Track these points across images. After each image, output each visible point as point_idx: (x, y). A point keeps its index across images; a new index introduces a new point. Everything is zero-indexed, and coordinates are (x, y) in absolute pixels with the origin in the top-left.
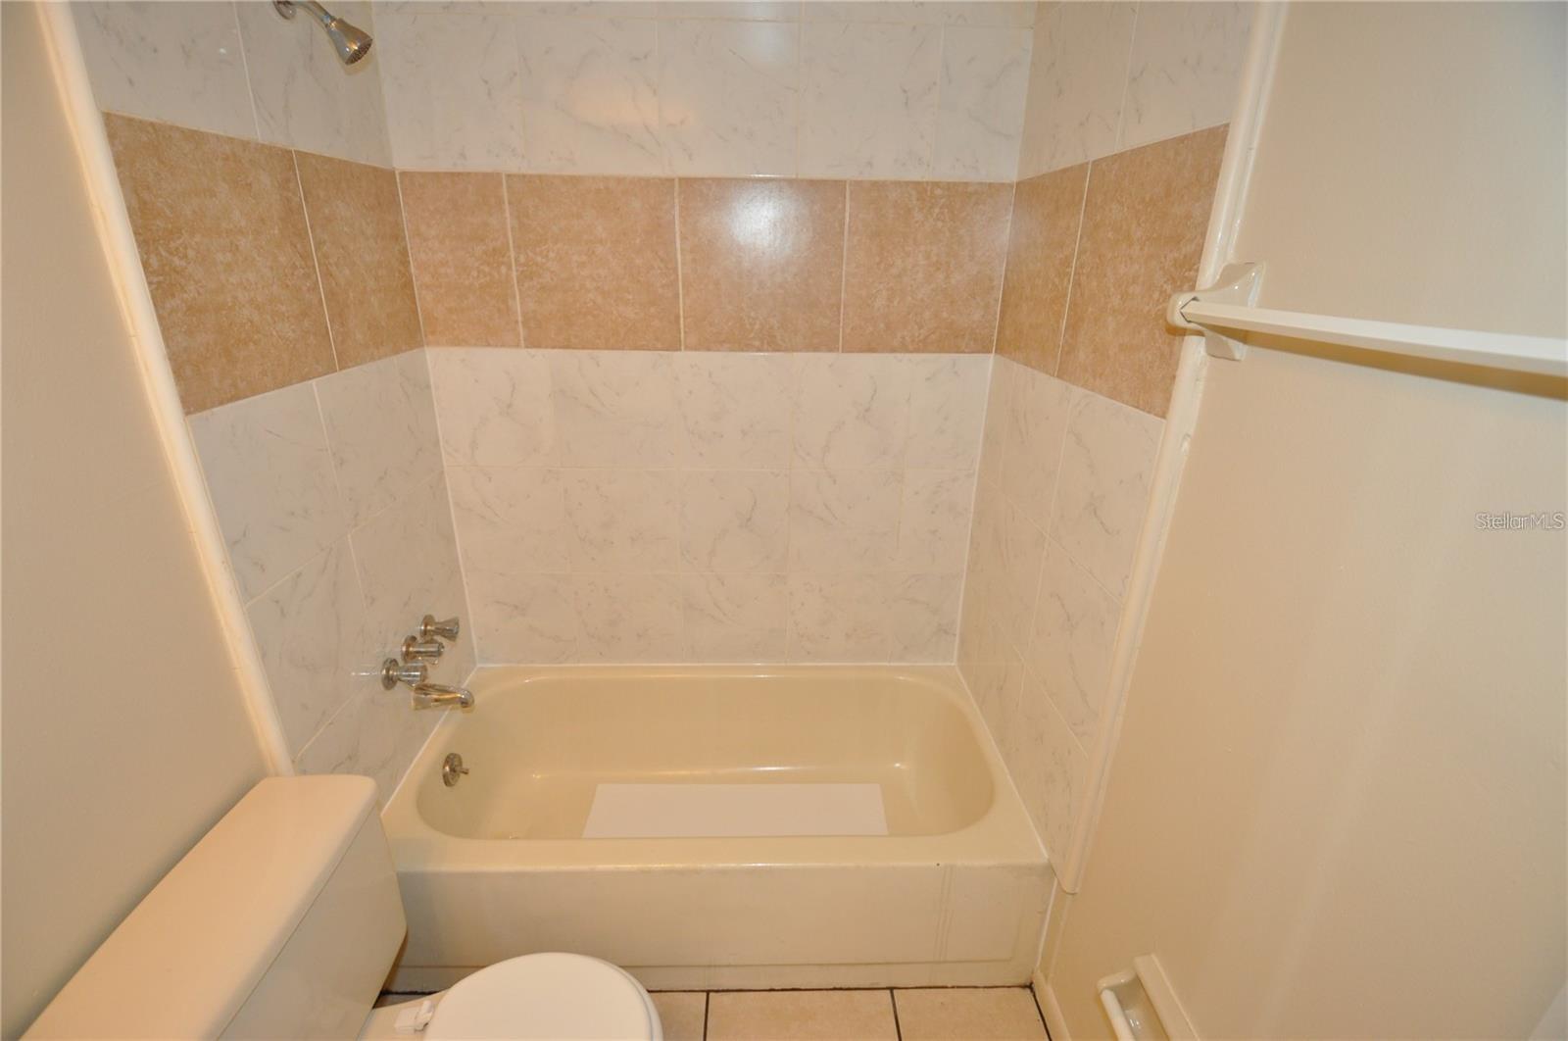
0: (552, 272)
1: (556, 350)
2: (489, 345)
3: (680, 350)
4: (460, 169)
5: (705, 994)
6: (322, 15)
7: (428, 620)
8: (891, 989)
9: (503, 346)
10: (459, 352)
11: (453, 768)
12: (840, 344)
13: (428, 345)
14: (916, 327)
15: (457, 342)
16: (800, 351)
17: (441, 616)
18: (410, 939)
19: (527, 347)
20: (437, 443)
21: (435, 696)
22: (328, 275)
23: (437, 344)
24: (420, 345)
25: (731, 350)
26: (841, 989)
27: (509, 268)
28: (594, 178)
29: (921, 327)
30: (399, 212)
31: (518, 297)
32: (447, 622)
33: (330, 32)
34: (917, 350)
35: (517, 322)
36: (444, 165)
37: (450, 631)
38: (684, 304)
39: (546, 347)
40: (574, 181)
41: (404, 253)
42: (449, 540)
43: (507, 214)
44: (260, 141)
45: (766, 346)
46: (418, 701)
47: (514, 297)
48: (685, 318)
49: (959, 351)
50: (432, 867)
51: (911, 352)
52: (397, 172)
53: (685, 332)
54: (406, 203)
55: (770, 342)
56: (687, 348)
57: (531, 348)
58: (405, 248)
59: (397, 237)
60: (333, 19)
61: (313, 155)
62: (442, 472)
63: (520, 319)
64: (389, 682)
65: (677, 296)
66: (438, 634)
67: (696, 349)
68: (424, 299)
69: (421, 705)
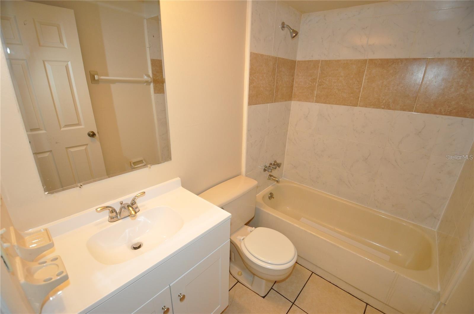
0: (326, 84)
1: (322, 104)
2: (306, 101)
3: (357, 106)
4: (311, 60)
5: (312, 273)
6: (290, 29)
7: (275, 162)
8: (367, 304)
9: (309, 102)
10: (299, 103)
11: (271, 196)
12: (414, 109)
13: (293, 100)
14: (448, 107)
15: (299, 100)
16: (398, 110)
17: (278, 162)
18: (254, 218)
19: (315, 103)
20: (288, 123)
21: (272, 178)
22: (277, 83)
23: (295, 100)
24: (291, 100)
25: (373, 108)
26: (350, 294)
27: (316, 83)
28: (344, 60)
29: (449, 107)
30: (295, 70)
31: (316, 90)
32: (279, 163)
33: (290, 32)
34: (446, 115)
35: (314, 96)
36: (307, 59)
37: (279, 165)
38: (362, 94)
39: (320, 103)
40: (338, 61)
41: (293, 79)
42: (285, 146)
43: (319, 70)
44: (272, 56)
45: (386, 108)
46: (269, 178)
47: (315, 90)
48: (361, 98)
49: (465, 117)
50: (262, 209)
51: (444, 115)
52: (297, 61)
53: (360, 102)
54: (297, 68)
55: (387, 107)
56: (359, 106)
57: (316, 103)
58: (294, 78)
59: (293, 76)
60: (292, 29)
61: (281, 58)
62: (287, 130)
63: (315, 95)
64: (265, 170)
65: (360, 92)
66: (277, 165)
67: (362, 107)
68: (295, 90)
69: (269, 179)
